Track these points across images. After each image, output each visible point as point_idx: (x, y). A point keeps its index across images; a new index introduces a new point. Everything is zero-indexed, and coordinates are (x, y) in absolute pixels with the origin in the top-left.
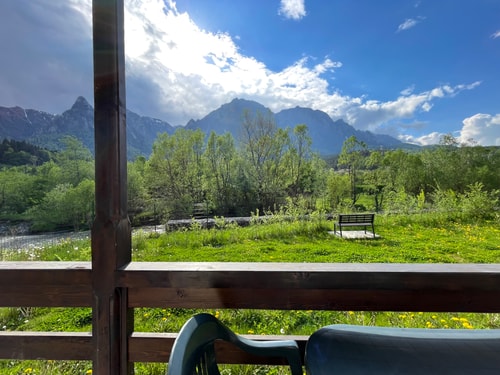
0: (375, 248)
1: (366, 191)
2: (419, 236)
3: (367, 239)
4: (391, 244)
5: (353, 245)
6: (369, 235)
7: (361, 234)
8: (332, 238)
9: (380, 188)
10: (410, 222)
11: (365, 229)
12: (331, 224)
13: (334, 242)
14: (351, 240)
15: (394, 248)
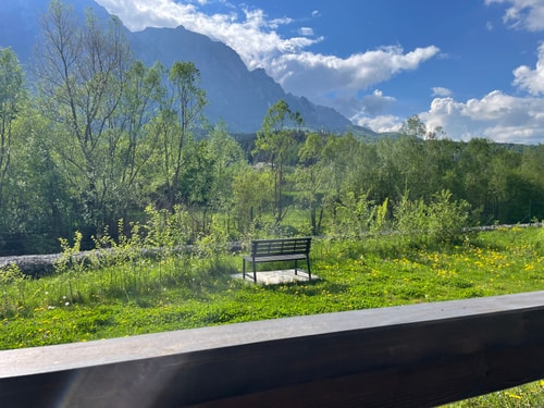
0: (312, 299)
1: (297, 201)
2: (375, 273)
3: (299, 283)
4: (335, 289)
5: (276, 297)
6: (303, 276)
7: (288, 276)
8: (239, 286)
9: (319, 196)
10: (362, 251)
11: (295, 265)
12: (237, 261)
13: (242, 293)
14: (272, 287)
15: (341, 296)
